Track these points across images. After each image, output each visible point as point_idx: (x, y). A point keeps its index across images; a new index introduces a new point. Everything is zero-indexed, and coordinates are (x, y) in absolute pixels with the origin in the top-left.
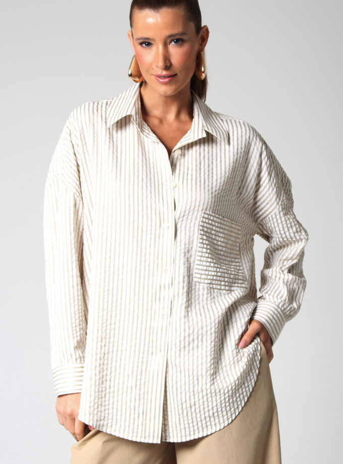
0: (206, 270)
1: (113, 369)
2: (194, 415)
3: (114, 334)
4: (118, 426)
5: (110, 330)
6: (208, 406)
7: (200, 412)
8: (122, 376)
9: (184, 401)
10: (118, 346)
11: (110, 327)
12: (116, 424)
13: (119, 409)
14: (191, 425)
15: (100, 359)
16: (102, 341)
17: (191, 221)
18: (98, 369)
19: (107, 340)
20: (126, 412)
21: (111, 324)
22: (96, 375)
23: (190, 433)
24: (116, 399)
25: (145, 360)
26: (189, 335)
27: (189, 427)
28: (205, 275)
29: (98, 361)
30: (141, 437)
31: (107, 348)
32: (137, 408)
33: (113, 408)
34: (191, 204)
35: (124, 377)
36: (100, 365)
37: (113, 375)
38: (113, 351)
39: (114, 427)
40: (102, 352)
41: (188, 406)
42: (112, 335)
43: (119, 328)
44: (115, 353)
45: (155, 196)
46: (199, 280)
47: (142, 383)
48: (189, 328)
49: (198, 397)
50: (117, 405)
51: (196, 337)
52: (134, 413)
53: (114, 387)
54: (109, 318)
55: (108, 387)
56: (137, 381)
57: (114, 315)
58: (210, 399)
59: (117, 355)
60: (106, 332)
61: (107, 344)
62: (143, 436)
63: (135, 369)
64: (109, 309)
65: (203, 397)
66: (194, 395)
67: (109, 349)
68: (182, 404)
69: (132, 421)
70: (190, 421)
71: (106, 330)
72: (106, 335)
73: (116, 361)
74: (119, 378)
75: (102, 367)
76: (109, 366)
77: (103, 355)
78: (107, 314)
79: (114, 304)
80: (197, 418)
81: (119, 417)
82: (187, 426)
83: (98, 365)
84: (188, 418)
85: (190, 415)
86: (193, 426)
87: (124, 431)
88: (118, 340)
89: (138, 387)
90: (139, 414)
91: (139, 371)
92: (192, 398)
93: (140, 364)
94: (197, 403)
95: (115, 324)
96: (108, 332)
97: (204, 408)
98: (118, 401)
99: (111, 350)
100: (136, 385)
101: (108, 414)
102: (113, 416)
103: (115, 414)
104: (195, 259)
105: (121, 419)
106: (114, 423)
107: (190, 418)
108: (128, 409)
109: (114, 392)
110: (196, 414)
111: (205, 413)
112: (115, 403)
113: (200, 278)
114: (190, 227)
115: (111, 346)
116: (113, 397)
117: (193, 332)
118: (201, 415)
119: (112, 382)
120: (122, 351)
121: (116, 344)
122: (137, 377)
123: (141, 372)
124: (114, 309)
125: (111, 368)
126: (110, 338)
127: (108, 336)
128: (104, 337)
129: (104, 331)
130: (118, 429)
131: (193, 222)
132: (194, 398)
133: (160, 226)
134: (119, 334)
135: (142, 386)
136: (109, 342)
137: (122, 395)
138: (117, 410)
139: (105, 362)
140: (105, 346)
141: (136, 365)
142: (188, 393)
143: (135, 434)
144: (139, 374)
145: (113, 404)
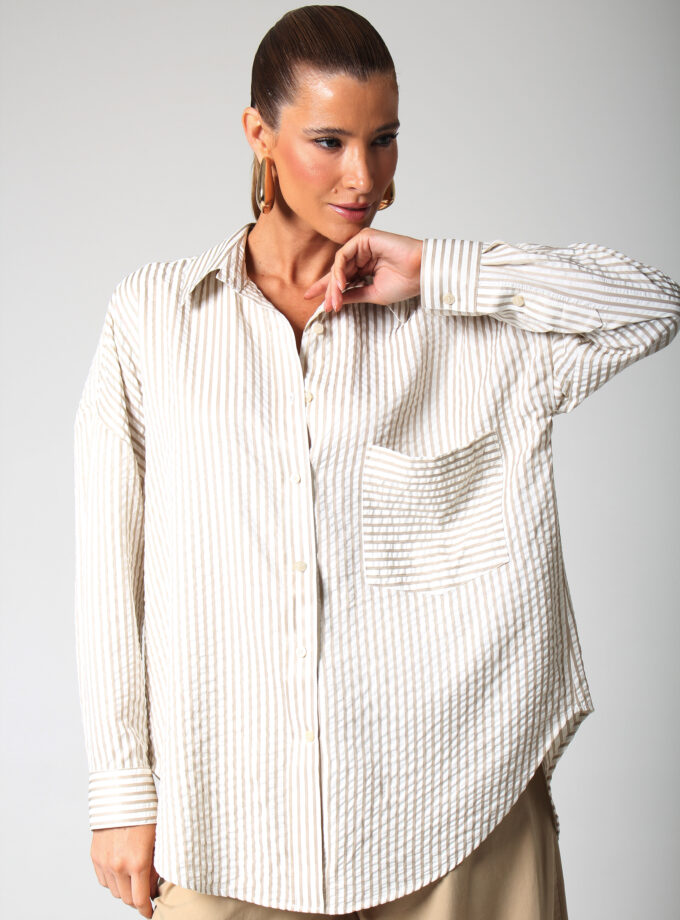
0: (387, 559)
1: (222, 770)
2: (367, 859)
3: (216, 701)
4: (241, 879)
5: (208, 693)
6: (397, 840)
7: (379, 851)
8: (239, 781)
9: (350, 829)
10: (226, 723)
11: (208, 688)
12: (237, 877)
13: (241, 846)
14: (359, 880)
15: (194, 753)
16: (192, 718)
17: (345, 467)
18: (191, 775)
19: (204, 714)
20: (254, 851)
21: (207, 682)
22: (189, 787)
23: (354, 897)
24: (232, 828)
25: (281, 747)
26: (362, 696)
27: (354, 884)
28: (388, 568)
29: (191, 759)
30: (287, 901)
31: (205, 730)
32: (273, 845)
33: (228, 847)
34: (341, 432)
35: (243, 785)
36: (195, 766)
37: (222, 781)
38: (217, 735)
39: (233, 883)
40: (197, 740)
41: (359, 839)
42: (212, 703)
43: (225, 687)
44: (221, 739)
45: (270, 423)
46: (378, 581)
47: (280, 793)
48: (361, 680)
49: (380, 820)
50: (236, 839)
51: (374, 698)
52: (270, 854)
53: (227, 804)
54: (203, 671)
55: (214, 806)
56: (267, 790)
57: (211, 663)
58: (401, 826)
59: (226, 741)
60: (199, 698)
61: (204, 723)
62: (290, 899)
63: (263, 767)
64: (202, 653)
65: (389, 821)
66: (372, 816)
67: (208, 733)
68: (346, 836)
69: (266, 870)
70: (358, 872)
71: (199, 695)
72: (200, 704)
73: (226, 754)
74: (235, 787)
75: (198, 769)
76: (213, 765)
77: (198, 745)
78: (198, 663)
79: (211, 642)
80: (371, 866)
81: (241, 863)
82: (350, 881)
83: (191, 767)
84: (353, 866)
85: (358, 858)
86: (363, 883)
87: (254, 888)
88: (226, 712)
89: (272, 803)
90: (278, 855)
91: (272, 770)
92: (367, 822)
93: (272, 757)
94: (375, 832)
95: (216, 680)
96: (204, 698)
97: (388, 844)
98: (237, 831)
99: (213, 733)
100: (267, 800)
101: (220, 859)
102: (229, 861)
103: (232, 856)
104: (360, 540)
105: (245, 866)
106: (233, 876)
107: (358, 864)
108: (258, 846)
109: (227, 814)
110: (371, 857)
111: (388, 854)
112: (232, 836)
113: (378, 576)
114: (344, 480)
115: (212, 726)
116: (227, 824)
117: (369, 689)
118: (380, 860)
119: (222, 796)
120: (234, 732)
121: (221, 720)
122: (267, 783)
123: (276, 772)
124: (211, 651)
125: (217, 767)
126: (208, 709)
127: (204, 707)
128: (196, 709)
129: (195, 696)
130: (241, 887)
131: (348, 470)
132: (371, 824)
133: (283, 480)
134: (225, 699)
135: (280, 799)
136: (208, 717)
137: (244, 818)
138: (237, 848)
139: (205, 758)
140: (200, 726)
141: (263, 759)
142: (359, 814)
143: (274, 896)
144: (272, 776)
145: (227, 838)
